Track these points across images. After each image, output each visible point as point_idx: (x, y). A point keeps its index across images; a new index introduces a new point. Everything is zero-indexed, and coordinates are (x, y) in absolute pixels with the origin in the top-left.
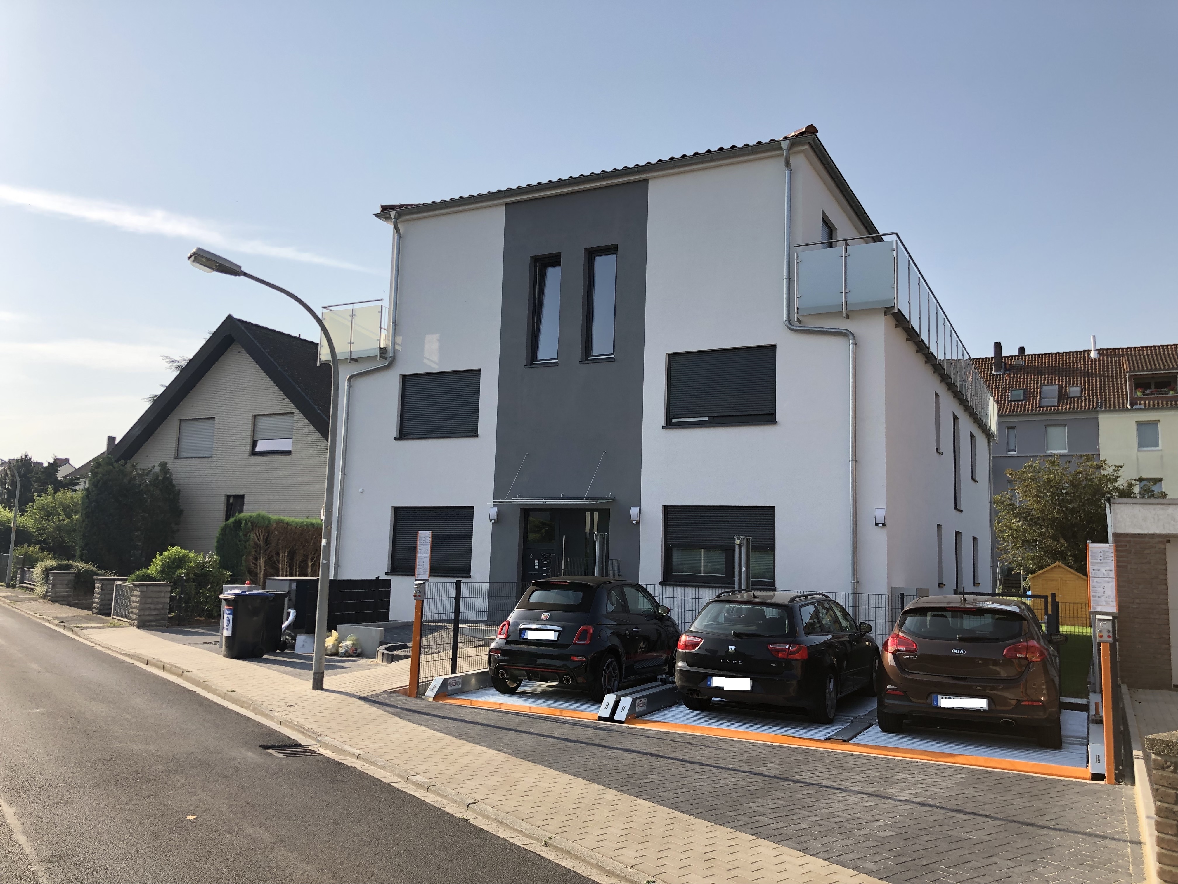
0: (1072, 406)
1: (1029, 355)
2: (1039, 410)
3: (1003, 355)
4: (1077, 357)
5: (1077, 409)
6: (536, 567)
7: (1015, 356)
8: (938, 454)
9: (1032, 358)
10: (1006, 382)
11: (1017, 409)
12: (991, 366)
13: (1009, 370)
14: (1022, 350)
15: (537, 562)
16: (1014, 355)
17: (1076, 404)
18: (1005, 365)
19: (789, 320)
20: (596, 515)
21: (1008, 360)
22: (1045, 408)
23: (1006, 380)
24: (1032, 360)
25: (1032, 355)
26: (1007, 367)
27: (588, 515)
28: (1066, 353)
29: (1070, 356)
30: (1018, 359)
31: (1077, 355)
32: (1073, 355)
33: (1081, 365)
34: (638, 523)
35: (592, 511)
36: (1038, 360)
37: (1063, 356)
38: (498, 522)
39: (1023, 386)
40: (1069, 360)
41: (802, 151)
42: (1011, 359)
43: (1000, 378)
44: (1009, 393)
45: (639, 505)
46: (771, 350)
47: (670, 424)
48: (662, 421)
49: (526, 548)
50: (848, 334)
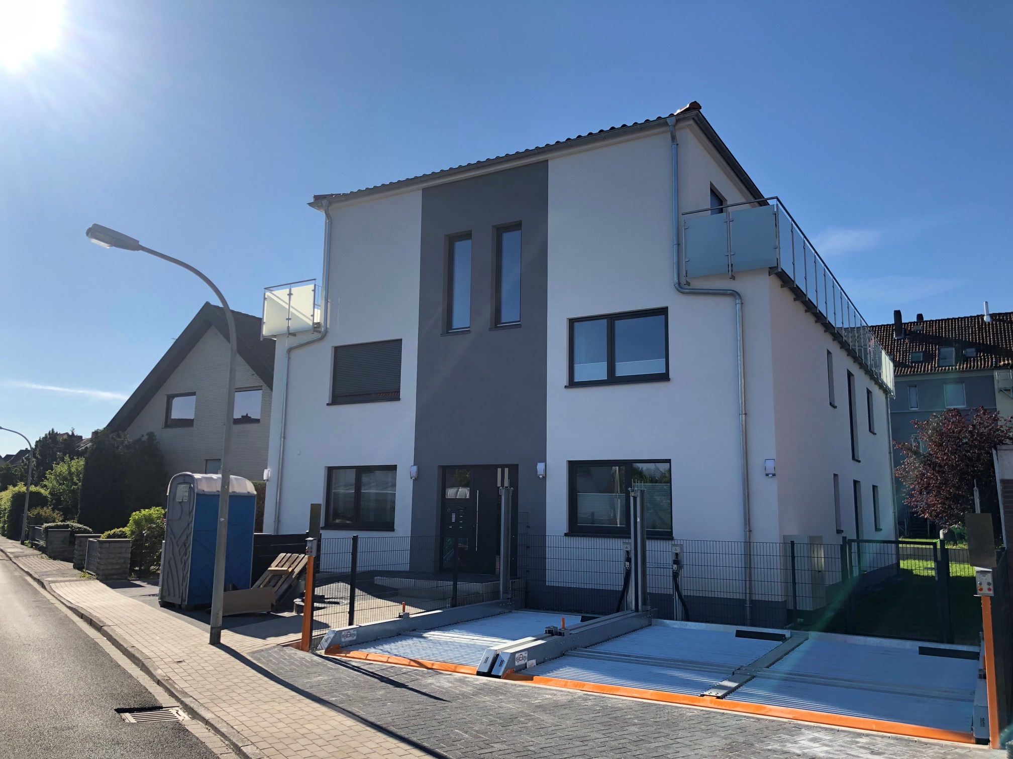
0: (969, 366)
1: (927, 321)
2: (938, 370)
3: (903, 321)
4: (971, 322)
5: (974, 367)
6: (453, 520)
7: (915, 322)
8: (832, 408)
9: (930, 324)
10: (906, 346)
11: (918, 369)
12: (893, 331)
13: (908, 335)
14: (920, 317)
15: (454, 516)
16: (913, 321)
17: (972, 364)
18: (905, 330)
19: (679, 284)
20: (506, 470)
21: (908, 326)
22: (943, 368)
23: (906, 344)
24: (930, 326)
25: (930, 321)
26: (908, 332)
27: (499, 470)
28: (962, 318)
29: (965, 320)
30: (917, 325)
31: (972, 319)
32: (968, 320)
33: (975, 328)
34: (544, 478)
35: (503, 467)
36: (936, 325)
37: (958, 321)
38: (417, 481)
39: (922, 349)
40: (965, 325)
41: (688, 126)
42: (911, 325)
43: (901, 342)
44: (909, 355)
45: (544, 461)
46: (663, 312)
47: (572, 384)
48: (565, 381)
49: (444, 502)
50: (734, 294)
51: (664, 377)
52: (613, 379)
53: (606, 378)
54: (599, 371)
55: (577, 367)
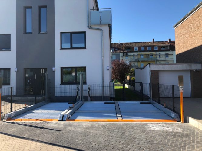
6: (28, 82)
15: (28, 81)
19: (89, 26)
20: (44, 70)
22: (113, 52)
27: (41, 70)
34: (55, 71)
35: (42, 69)
38: (17, 72)
45: (54, 67)
46: (84, 33)
47: (61, 48)
48: (60, 48)
49: (25, 77)
50: (101, 30)
51: (85, 48)
52: (72, 48)
53: (70, 47)
54: (69, 46)
55: (62, 44)
